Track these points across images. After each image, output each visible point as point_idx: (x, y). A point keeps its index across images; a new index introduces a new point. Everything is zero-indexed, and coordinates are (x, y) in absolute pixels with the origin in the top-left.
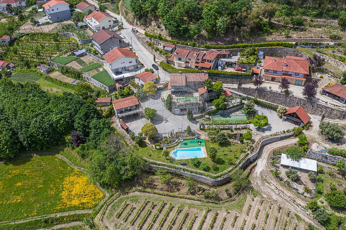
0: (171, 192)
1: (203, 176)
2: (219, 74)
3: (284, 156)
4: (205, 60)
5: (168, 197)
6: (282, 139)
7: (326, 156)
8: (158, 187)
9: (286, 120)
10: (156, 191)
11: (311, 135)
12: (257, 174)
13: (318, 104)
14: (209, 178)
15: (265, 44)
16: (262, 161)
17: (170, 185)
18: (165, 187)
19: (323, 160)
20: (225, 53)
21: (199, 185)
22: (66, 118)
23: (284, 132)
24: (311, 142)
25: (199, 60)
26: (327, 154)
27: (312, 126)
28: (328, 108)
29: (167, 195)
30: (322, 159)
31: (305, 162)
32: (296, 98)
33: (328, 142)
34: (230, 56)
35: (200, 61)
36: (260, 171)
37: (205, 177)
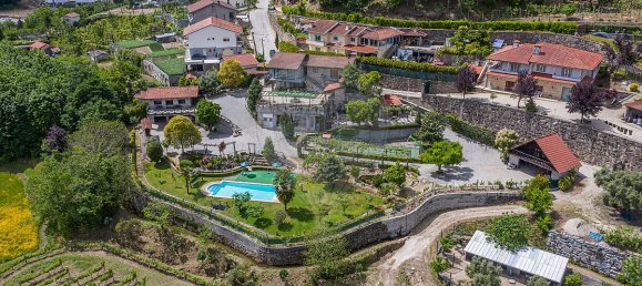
0: (169, 262)
1: (245, 235)
2: (386, 67)
3: (480, 235)
4: (366, 40)
5: (155, 273)
6: (491, 201)
7: (601, 250)
8: (147, 247)
9: (516, 168)
10: (139, 256)
11: (573, 201)
12: (392, 264)
13: (605, 135)
14: (256, 240)
15: (508, 25)
16: (419, 240)
17: (170, 245)
18: (160, 248)
19: (593, 263)
20: (414, 32)
21: (231, 256)
22: (52, 101)
23: (501, 187)
24: (567, 216)
25: (353, 40)
26: (602, 244)
27: (582, 185)
28: (633, 143)
29: (156, 268)
30: (589, 260)
31: (531, 257)
32: (552, 119)
33: (617, 222)
34: (426, 43)
35: (356, 43)
36: (403, 260)
37: (248, 237)
